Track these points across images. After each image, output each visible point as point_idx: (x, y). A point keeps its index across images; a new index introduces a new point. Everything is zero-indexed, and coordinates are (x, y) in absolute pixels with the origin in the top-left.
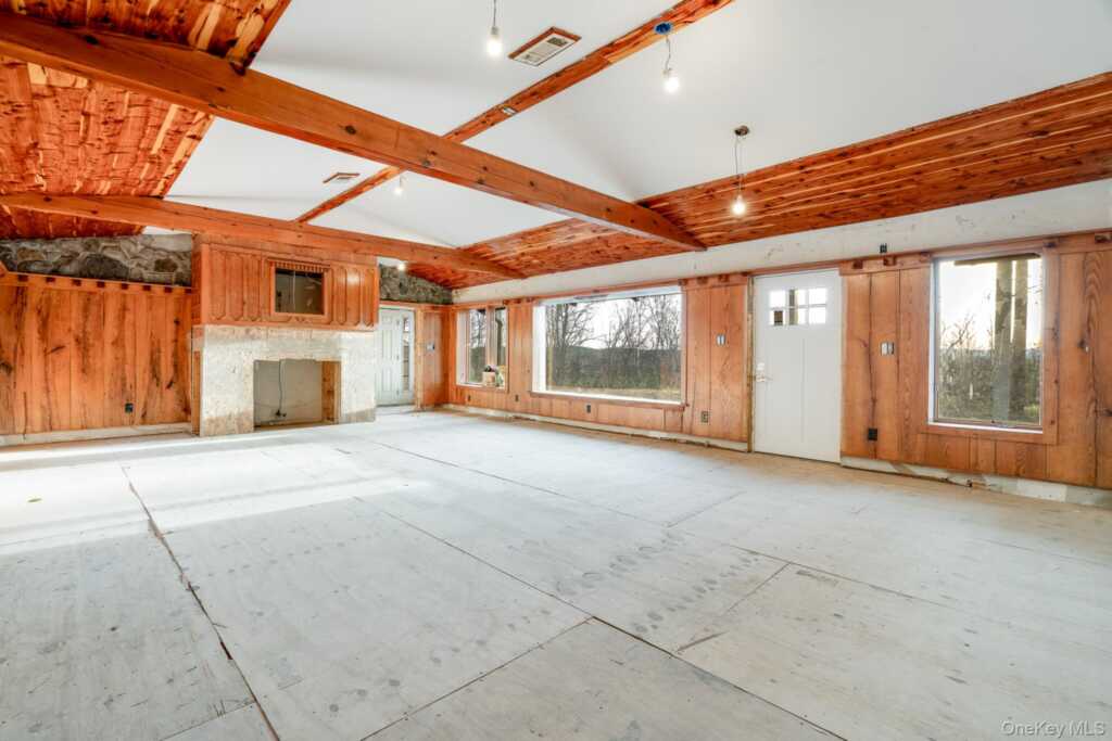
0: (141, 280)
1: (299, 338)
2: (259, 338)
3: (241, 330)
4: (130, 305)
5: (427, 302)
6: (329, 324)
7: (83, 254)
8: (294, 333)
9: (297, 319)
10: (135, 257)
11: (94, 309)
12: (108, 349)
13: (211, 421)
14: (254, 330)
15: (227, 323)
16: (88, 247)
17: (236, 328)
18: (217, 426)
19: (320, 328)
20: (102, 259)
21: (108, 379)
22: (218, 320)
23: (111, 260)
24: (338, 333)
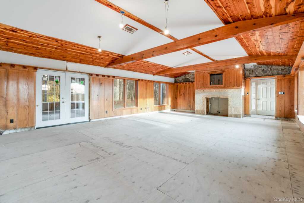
0: (191, 81)
1: (216, 91)
2: (206, 92)
3: (202, 90)
4: (190, 87)
5: (278, 74)
6: (224, 87)
7: (184, 78)
8: (214, 90)
9: (215, 86)
10: (191, 77)
11: (185, 88)
12: (187, 95)
13: (197, 111)
14: (205, 90)
15: (199, 89)
16: (184, 77)
17: (201, 90)
18: (198, 112)
19: (222, 89)
20: (186, 79)
21: (187, 101)
22: (198, 88)
23: (187, 78)
24: (227, 90)
